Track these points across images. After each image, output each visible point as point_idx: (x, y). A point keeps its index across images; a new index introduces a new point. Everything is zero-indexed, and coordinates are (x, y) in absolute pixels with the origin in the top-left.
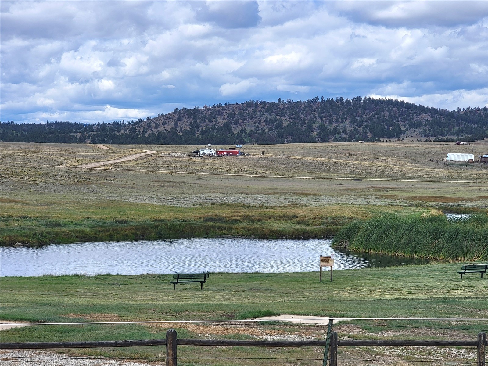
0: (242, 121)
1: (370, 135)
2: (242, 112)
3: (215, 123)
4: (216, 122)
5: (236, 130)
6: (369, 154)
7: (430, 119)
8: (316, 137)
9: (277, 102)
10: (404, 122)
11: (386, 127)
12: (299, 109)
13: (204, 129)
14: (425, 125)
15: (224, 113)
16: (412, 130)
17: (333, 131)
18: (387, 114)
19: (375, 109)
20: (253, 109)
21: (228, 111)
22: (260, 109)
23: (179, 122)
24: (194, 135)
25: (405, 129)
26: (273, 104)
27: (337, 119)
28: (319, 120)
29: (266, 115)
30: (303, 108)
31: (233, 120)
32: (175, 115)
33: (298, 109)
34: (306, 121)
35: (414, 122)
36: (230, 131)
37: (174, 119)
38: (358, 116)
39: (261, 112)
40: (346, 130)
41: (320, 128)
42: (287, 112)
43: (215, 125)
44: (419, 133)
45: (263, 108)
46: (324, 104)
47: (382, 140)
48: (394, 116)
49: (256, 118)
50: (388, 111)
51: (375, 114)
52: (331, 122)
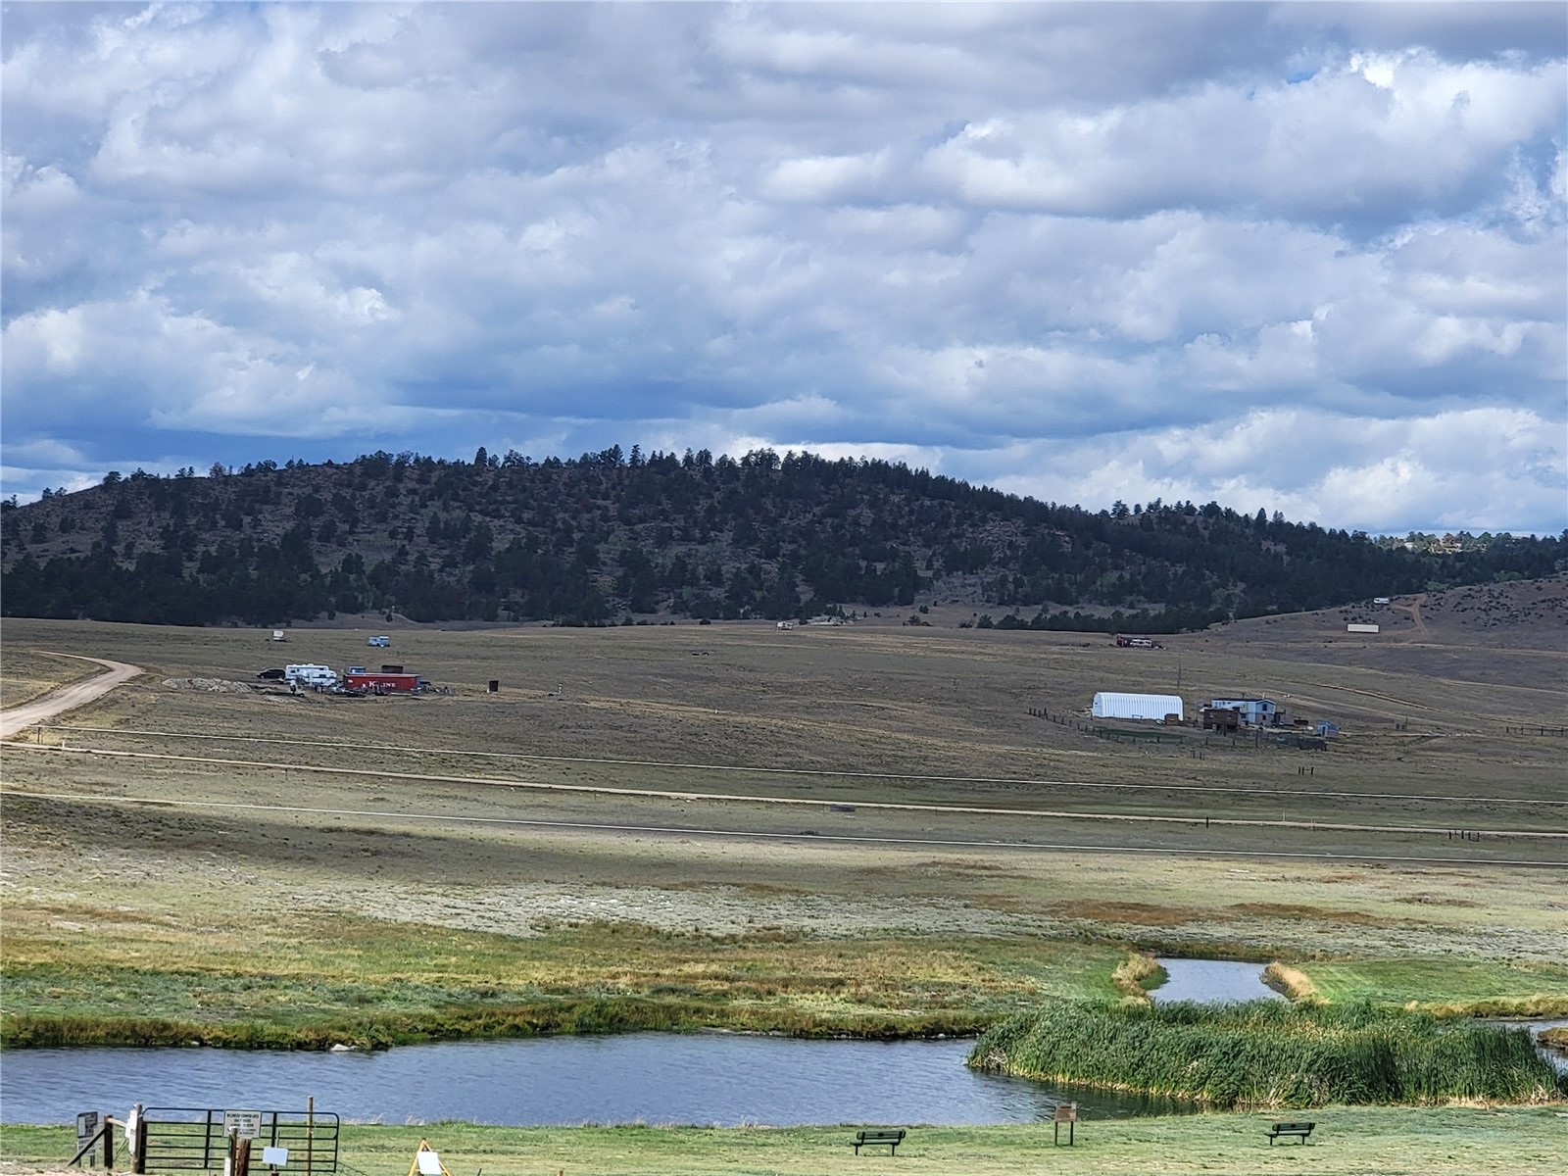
0: (347, 527)
1: (806, 593)
2: (347, 493)
3: (249, 531)
4: (254, 527)
5: (328, 562)
6: (829, 687)
7: (1022, 541)
8: (610, 595)
9: (473, 463)
10: (927, 546)
11: (863, 564)
12: (551, 490)
13: (213, 550)
14: (1003, 563)
15: (283, 497)
16: (957, 578)
17: (671, 573)
18: (867, 515)
19: (825, 498)
20: (388, 483)
21: (296, 491)
22: (411, 485)
23: (121, 525)
24: (179, 575)
25: (930, 574)
26: (458, 467)
27: (685, 530)
28: (620, 535)
29: (434, 509)
30: (565, 484)
31: (317, 524)
32: (106, 496)
33: (546, 489)
34: (576, 536)
35: (962, 549)
36: (306, 563)
37: (104, 509)
38: (764, 522)
39: (417, 499)
40: (719, 570)
41: (624, 560)
42: (509, 498)
43: (250, 539)
44: (980, 591)
45: (422, 481)
46: (642, 473)
47: (847, 610)
48: (894, 526)
49: (396, 517)
50: (871, 505)
51: (824, 515)
52: (663, 540)
